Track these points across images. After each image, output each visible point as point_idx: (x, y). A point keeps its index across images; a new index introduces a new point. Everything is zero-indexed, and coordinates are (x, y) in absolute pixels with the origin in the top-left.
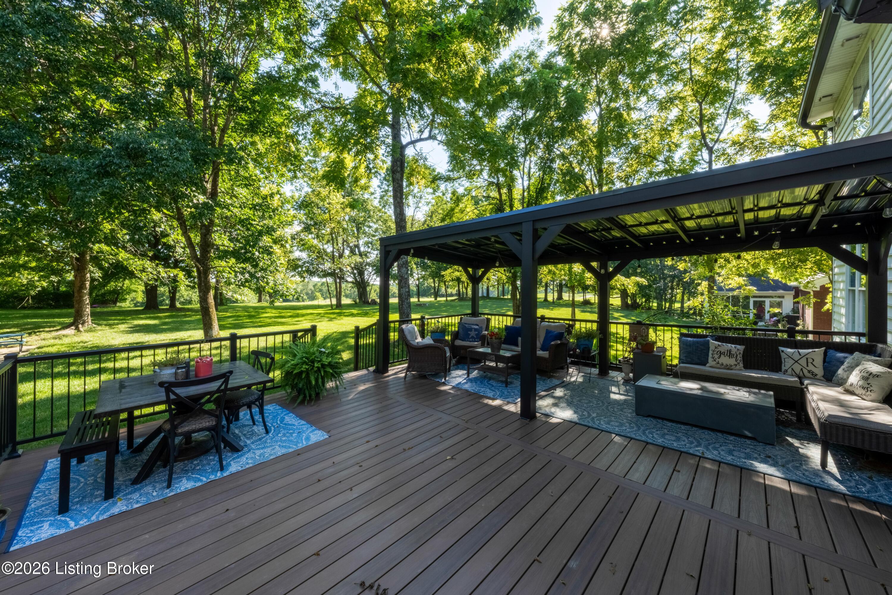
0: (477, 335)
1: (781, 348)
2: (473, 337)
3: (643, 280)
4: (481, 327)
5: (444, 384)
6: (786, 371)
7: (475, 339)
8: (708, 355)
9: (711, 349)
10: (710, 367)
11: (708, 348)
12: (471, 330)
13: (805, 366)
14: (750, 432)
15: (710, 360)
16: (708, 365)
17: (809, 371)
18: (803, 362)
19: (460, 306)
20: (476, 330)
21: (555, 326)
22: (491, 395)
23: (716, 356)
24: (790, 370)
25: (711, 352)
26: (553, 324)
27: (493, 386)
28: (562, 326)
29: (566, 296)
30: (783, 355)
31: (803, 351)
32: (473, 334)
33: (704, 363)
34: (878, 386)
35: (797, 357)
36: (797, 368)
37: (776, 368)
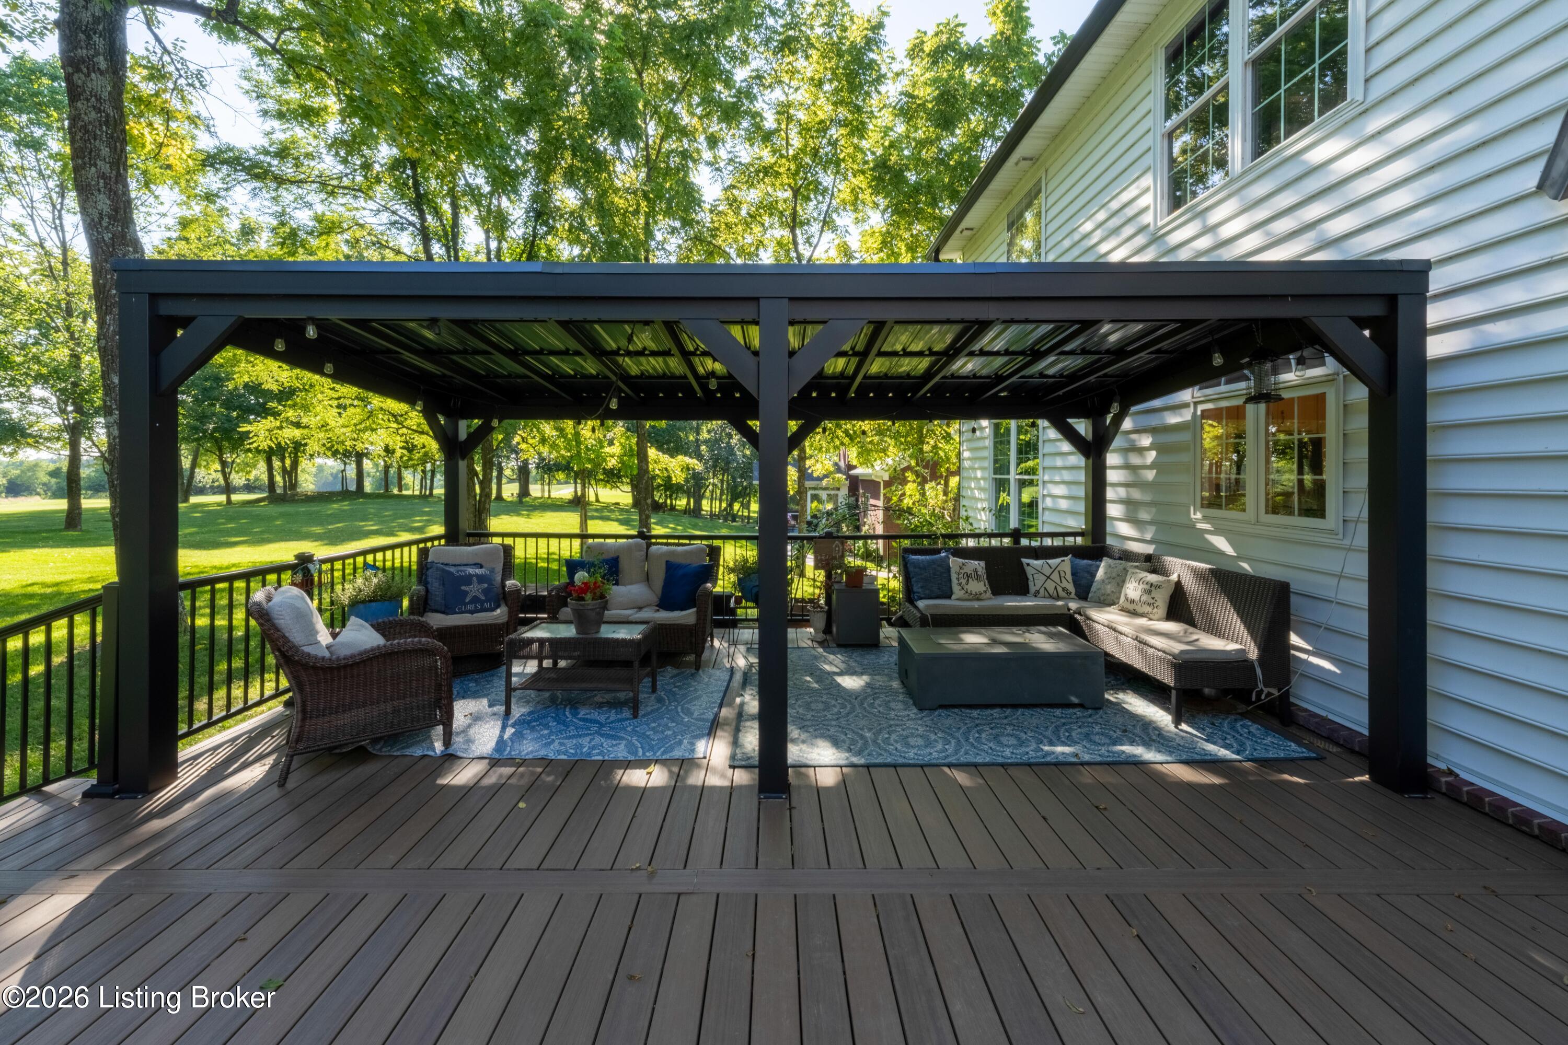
0: (485, 592)
1: (1025, 561)
2: (475, 600)
3: (695, 461)
4: (492, 571)
5: (450, 759)
6: (1038, 592)
7: (482, 602)
8: (950, 580)
9: (953, 571)
10: (958, 599)
11: (948, 569)
12: (468, 579)
13: (1058, 581)
14: (1077, 697)
15: (956, 588)
16: (954, 597)
17: (1064, 589)
18: (1055, 576)
19: (283, 515)
20: (481, 579)
21: (686, 552)
22: (621, 752)
23: (963, 581)
24: (1042, 591)
25: (954, 577)
26: (680, 548)
27: (602, 725)
28: (700, 550)
29: (535, 490)
30: (1030, 571)
31: (1053, 562)
32: (475, 590)
33: (948, 596)
34: (1162, 599)
35: (1047, 571)
36: (1050, 586)
37: (1022, 589)
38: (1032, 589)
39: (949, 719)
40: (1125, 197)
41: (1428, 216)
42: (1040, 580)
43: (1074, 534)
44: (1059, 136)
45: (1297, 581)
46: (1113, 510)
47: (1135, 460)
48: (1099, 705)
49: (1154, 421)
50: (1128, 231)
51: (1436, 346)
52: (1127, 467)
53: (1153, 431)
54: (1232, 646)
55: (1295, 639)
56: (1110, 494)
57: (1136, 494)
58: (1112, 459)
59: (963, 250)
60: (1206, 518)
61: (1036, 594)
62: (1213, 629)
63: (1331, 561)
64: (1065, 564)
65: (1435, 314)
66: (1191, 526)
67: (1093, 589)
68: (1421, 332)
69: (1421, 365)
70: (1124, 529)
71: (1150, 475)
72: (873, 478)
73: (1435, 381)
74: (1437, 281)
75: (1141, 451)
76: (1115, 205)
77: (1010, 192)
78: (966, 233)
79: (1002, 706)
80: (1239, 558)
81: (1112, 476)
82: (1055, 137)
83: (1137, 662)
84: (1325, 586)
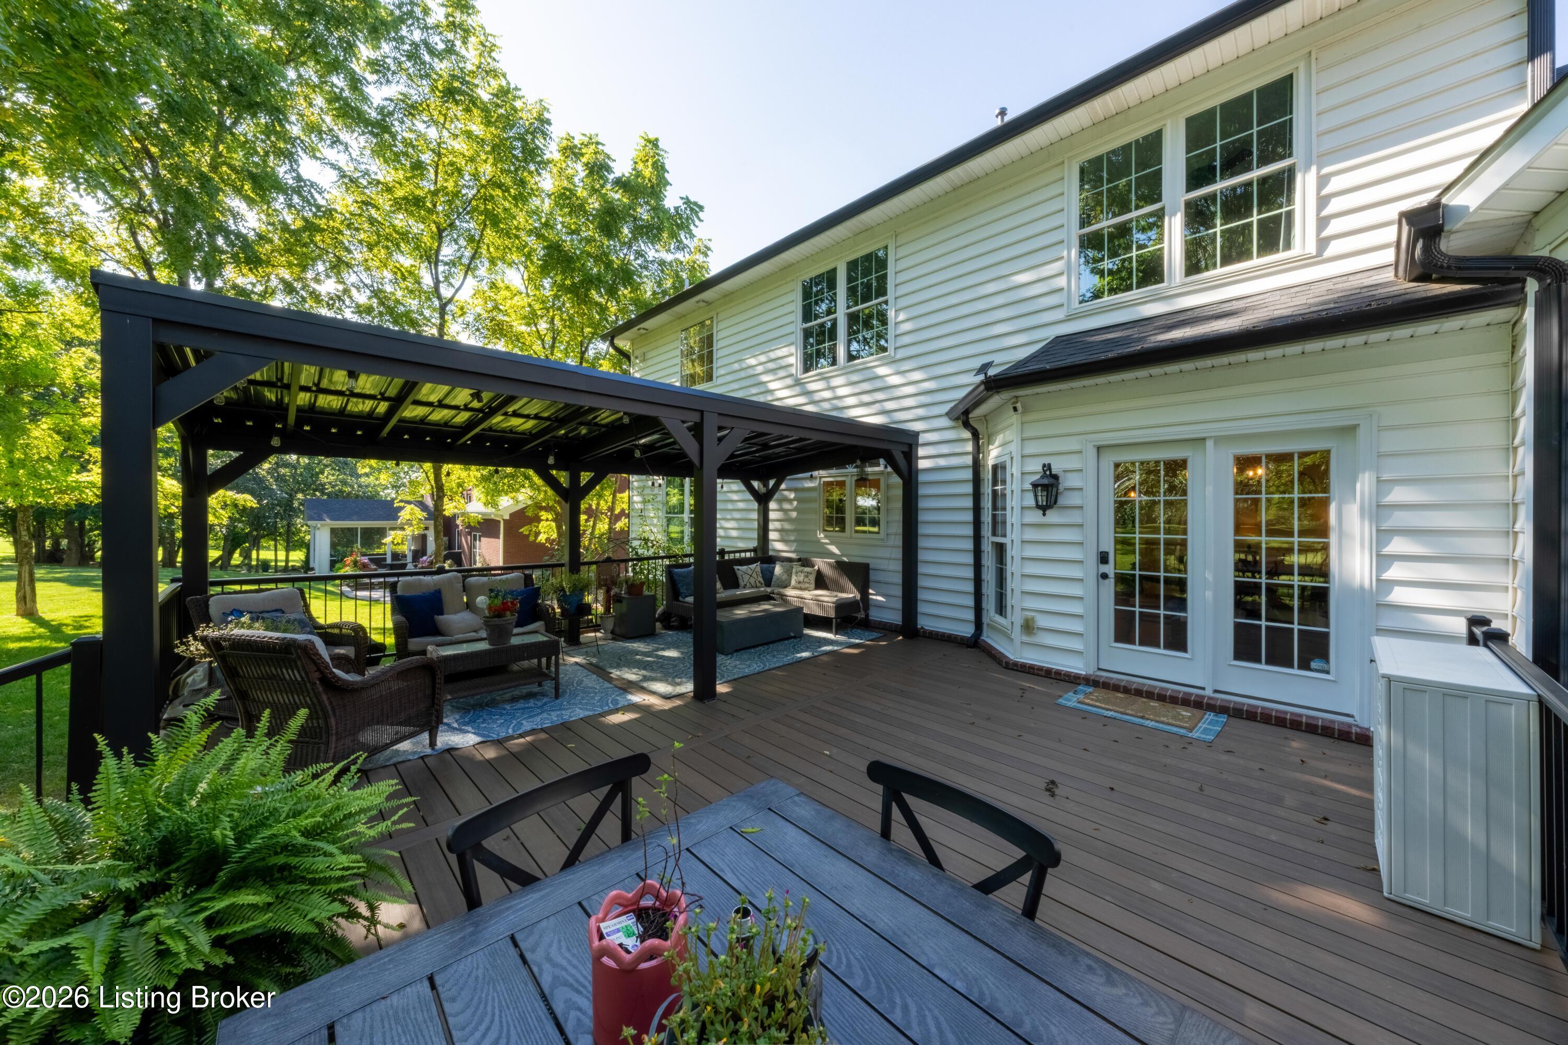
1: (736, 567)
6: (747, 585)
13: (756, 577)
14: (793, 632)
17: (760, 581)
18: (754, 575)
30: (739, 574)
31: (748, 566)
34: (812, 578)
35: (750, 572)
36: (752, 580)
37: (736, 585)
38: (742, 583)
39: (745, 655)
40: (779, 353)
41: (921, 412)
42: (746, 578)
43: (745, 551)
44: (728, 297)
45: (873, 563)
46: (773, 535)
47: (786, 506)
48: (800, 636)
49: (799, 485)
50: (782, 373)
51: (922, 464)
52: (781, 510)
53: (795, 490)
54: (851, 596)
55: (871, 591)
56: (771, 526)
57: (787, 526)
58: (772, 505)
59: (633, 341)
60: (826, 537)
61: (745, 587)
62: (843, 590)
63: (886, 553)
64: (756, 567)
65: (921, 452)
66: (818, 541)
67: (774, 579)
68: (917, 458)
69: (917, 471)
70: (779, 546)
71: (794, 514)
72: (493, 517)
73: (922, 478)
74: (923, 438)
75: (790, 501)
76: (773, 355)
77: (684, 316)
78: (642, 331)
79: (762, 645)
80: (842, 555)
81: (772, 515)
82: (725, 296)
83: (818, 612)
84: (883, 565)
